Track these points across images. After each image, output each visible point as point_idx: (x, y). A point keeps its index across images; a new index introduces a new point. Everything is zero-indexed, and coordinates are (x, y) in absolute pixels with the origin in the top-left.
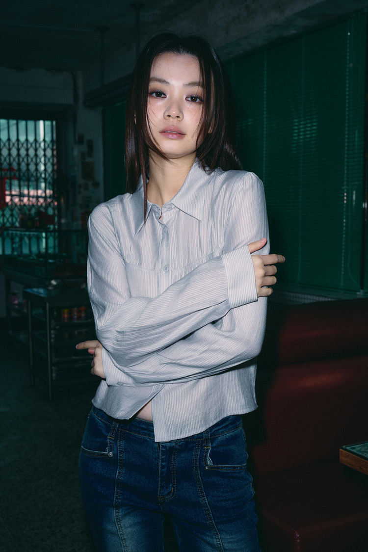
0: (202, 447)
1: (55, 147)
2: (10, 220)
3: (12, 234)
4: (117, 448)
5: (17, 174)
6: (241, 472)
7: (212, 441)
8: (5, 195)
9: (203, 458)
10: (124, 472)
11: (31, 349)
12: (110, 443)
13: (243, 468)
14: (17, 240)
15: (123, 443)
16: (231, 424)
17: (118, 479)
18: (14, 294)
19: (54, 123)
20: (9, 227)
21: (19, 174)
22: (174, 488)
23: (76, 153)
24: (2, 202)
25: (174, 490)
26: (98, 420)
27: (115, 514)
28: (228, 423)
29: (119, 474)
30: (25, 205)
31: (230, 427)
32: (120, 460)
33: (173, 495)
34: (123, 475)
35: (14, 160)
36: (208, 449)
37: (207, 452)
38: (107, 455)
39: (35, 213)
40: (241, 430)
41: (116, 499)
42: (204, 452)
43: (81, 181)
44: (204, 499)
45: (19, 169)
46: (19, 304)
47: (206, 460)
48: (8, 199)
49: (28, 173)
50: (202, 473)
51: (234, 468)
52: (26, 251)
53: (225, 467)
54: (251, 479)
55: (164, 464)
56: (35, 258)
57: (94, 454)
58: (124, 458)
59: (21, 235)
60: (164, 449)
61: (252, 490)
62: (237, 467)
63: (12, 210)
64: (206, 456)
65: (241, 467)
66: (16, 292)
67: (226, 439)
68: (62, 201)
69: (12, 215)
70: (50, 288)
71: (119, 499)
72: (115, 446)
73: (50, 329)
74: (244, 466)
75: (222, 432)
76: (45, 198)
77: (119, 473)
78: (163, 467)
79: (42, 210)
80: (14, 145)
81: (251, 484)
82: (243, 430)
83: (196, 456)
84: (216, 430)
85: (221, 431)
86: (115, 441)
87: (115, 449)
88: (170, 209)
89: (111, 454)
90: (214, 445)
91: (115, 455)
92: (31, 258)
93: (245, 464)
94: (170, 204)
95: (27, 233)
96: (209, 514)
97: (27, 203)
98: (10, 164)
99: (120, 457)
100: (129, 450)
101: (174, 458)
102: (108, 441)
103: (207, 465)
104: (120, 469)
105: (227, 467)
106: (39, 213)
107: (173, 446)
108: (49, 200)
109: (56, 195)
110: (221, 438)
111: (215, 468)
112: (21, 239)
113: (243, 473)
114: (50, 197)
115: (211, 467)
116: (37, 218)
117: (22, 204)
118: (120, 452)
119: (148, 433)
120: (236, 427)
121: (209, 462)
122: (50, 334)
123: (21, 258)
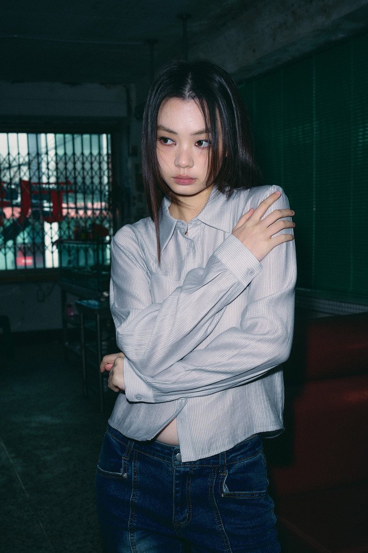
0: (218, 473)
1: (110, 160)
2: (67, 233)
3: (69, 247)
4: (132, 469)
5: (73, 188)
6: (260, 499)
7: (229, 468)
8: (62, 208)
9: (219, 486)
10: (138, 495)
11: (84, 360)
12: (125, 464)
13: (262, 495)
14: (73, 252)
15: (138, 464)
16: (249, 450)
17: (132, 502)
18: (70, 306)
19: (109, 136)
20: (65, 240)
21: (75, 188)
22: (189, 513)
23: (130, 165)
24: (59, 215)
25: (189, 515)
26: (114, 440)
27: (130, 537)
28: (246, 449)
29: (134, 497)
30: (81, 218)
31: (249, 453)
32: (135, 482)
33: (188, 521)
34: (137, 498)
35: (71, 173)
36: (224, 476)
37: (223, 479)
38: (121, 476)
39: (90, 225)
40: (260, 456)
41: (131, 522)
42: (219, 479)
43: (135, 192)
44: (221, 526)
45: (75, 183)
46: (75, 316)
47: (221, 488)
48: (65, 212)
49: (84, 187)
50: (218, 500)
51: (253, 495)
52: (82, 262)
53: (243, 494)
54: (273, 505)
55: (178, 489)
56: (89, 270)
57: (108, 474)
58: (139, 480)
59: (77, 247)
60: (177, 474)
61: (274, 517)
62: (256, 494)
63: (68, 223)
64: (222, 483)
65: (260, 494)
66: (72, 303)
67: (244, 466)
68: (118, 213)
69: (69, 228)
70: (102, 300)
71: (134, 522)
72: (130, 468)
73: (101, 341)
74: (263, 493)
75: (240, 459)
76: (101, 210)
77: (134, 495)
78: (177, 492)
79: (98, 222)
80: (70, 159)
81: (272, 512)
82: (263, 456)
83: (212, 483)
84: (233, 457)
85: (239, 457)
86: (130, 461)
87: (130, 470)
88: (196, 225)
89: (125, 475)
90: (231, 472)
91: (129, 477)
92: (86, 270)
93: (265, 491)
94: (196, 221)
95: (83, 246)
96: (227, 542)
97: (83, 216)
98: (66, 178)
99: (135, 478)
100: (144, 472)
101: (188, 483)
102: (123, 461)
103: (223, 493)
104: (134, 491)
105: (245, 494)
106: (93, 225)
107: (187, 471)
108: (104, 212)
109: (111, 207)
110: (238, 465)
111: (231, 495)
112: (78, 251)
113: (262, 500)
114: (105, 209)
115: (227, 495)
116: (90, 231)
117: (79, 217)
118: (135, 473)
119: (163, 455)
120: (255, 453)
121: (225, 489)
122: (101, 345)
123: (76, 271)
